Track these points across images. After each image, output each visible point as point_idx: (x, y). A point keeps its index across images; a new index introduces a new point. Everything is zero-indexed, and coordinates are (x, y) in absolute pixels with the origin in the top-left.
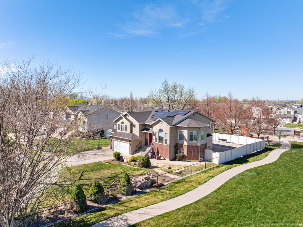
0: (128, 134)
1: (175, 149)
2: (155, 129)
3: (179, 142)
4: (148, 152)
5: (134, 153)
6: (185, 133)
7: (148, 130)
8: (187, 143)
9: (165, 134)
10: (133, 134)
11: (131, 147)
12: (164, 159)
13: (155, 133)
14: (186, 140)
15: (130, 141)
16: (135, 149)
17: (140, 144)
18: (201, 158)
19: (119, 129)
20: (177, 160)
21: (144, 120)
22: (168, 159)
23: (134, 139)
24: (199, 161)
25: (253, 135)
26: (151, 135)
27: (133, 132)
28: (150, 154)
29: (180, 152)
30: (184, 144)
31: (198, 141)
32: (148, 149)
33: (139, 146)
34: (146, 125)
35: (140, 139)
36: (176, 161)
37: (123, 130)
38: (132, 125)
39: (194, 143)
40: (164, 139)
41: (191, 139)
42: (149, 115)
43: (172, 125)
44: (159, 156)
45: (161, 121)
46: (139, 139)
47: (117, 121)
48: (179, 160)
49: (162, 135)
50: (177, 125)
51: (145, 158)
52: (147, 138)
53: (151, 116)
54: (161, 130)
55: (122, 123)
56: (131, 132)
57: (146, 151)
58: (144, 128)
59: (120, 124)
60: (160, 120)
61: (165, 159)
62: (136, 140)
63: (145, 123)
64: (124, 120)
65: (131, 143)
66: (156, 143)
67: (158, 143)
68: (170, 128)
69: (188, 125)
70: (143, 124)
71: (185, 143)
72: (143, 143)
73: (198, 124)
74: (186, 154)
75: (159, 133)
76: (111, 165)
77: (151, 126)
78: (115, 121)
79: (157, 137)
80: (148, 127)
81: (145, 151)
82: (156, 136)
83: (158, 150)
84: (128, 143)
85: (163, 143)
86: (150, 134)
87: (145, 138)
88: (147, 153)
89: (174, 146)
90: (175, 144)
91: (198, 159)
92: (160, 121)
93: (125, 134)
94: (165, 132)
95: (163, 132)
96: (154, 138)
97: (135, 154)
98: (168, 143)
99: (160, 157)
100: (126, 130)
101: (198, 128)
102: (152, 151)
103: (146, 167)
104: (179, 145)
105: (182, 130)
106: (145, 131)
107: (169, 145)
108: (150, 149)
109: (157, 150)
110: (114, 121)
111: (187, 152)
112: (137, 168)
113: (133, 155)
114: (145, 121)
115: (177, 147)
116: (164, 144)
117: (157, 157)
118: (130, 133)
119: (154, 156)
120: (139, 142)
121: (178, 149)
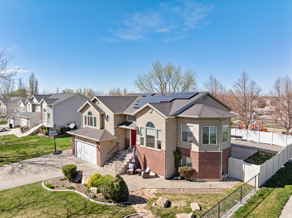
0: (96, 131)
1: (176, 158)
2: (140, 123)
3: (183, 145)
4: (128, 163)
5: (105, 164)
6: (195, 129)
7: (128, 124)
8: (198, 147)
9: (158, 131)
10: (106, 130)
11: (99, 153)
12: (156, 176)
13: (139, 129)
14: (196, 143)
15: (98, 143)
16: (106, 157)
17: (116, 148)
18: (223, 174)
19: (86, 124)
20: (179, 178)
21: (123, 108)
22: (163, 177)
23: (104, 140)
24: (219, 180)
25: (267, 129)
26: (134, 133)
27: (106, 128)
28: (131, 166)
29: (185, 165)
30: (192, 150)
31: (218, 143)
32: (129, 156)
33: (114, 151)
34: (125, 115)
35: (116, 139)
36: (177, 179)
37: (92, 125)
38: (103, 116)
39: (210, 148)
40: (156, 139)
41: (205, 141)
42: (132, 101)
43: (170, 115)
44: (147, 170)
45: (151, 108)
46: (114, 140)
47: (82, 111)
48: (182, 179)
49: (151, 132)
50: (180, 115)
51: (116, 182)
52: (127, 138)
53: (135, 102)
54: (150, 125)
55: (90, 113)
56: (102, 127)
57: (124, 161)
58: (123, 121)
59: (87, 116)
60: (148, 106)
61: (159, 175)
62: (109, 141)
63: (125, 113)
64: (92, 109)
65: (99, 146)
66: (141, 146)
67: (144, 146)
68: (166, 120)
69: (200, 114)
70: (120, 115)
71: (195, 148)
72: (122, 145)
73: (218, 113)
74: (196, 167)
75: (146, 129)
76: (55, 192)
77: (134, 118)
78: (81, 111)
79: (144, 136)
80: (129, 119)
81: (123, 159)
82: (141, 135)
83: (145, 158)
84: (95, 146)
85: (154, 147)
86: (132, 130)
87: (124, 138)
88: (125, 163)
89: (174, 153)
90: (175, 149)
91: (218, 177)
92: (148, 108)
93: (92, 130)
94: (156, 128)
95: (154, 127)
96: (138, 137)
97: (107, 164)
98: (164, 147)
99: (149, 173)
100: (95, 126)
101: (219, 119)
102: (135, 161)
103: (118, 201)
104: (182, 151)
105: (188, 124)
106: (124, 127)
107: (166, 151)
108: (132, 157)
109: (143, 159)
110: (78, 111)
111: (198, 164)
112: (99, 202)
113: (103, 166)
114: (124, 110)
115: (178, 154)
116: (156, 148)
117: (143, 172)
118: (101, 129)
119: (138, 170)
120: (115, 144)
121: (181, 158)
